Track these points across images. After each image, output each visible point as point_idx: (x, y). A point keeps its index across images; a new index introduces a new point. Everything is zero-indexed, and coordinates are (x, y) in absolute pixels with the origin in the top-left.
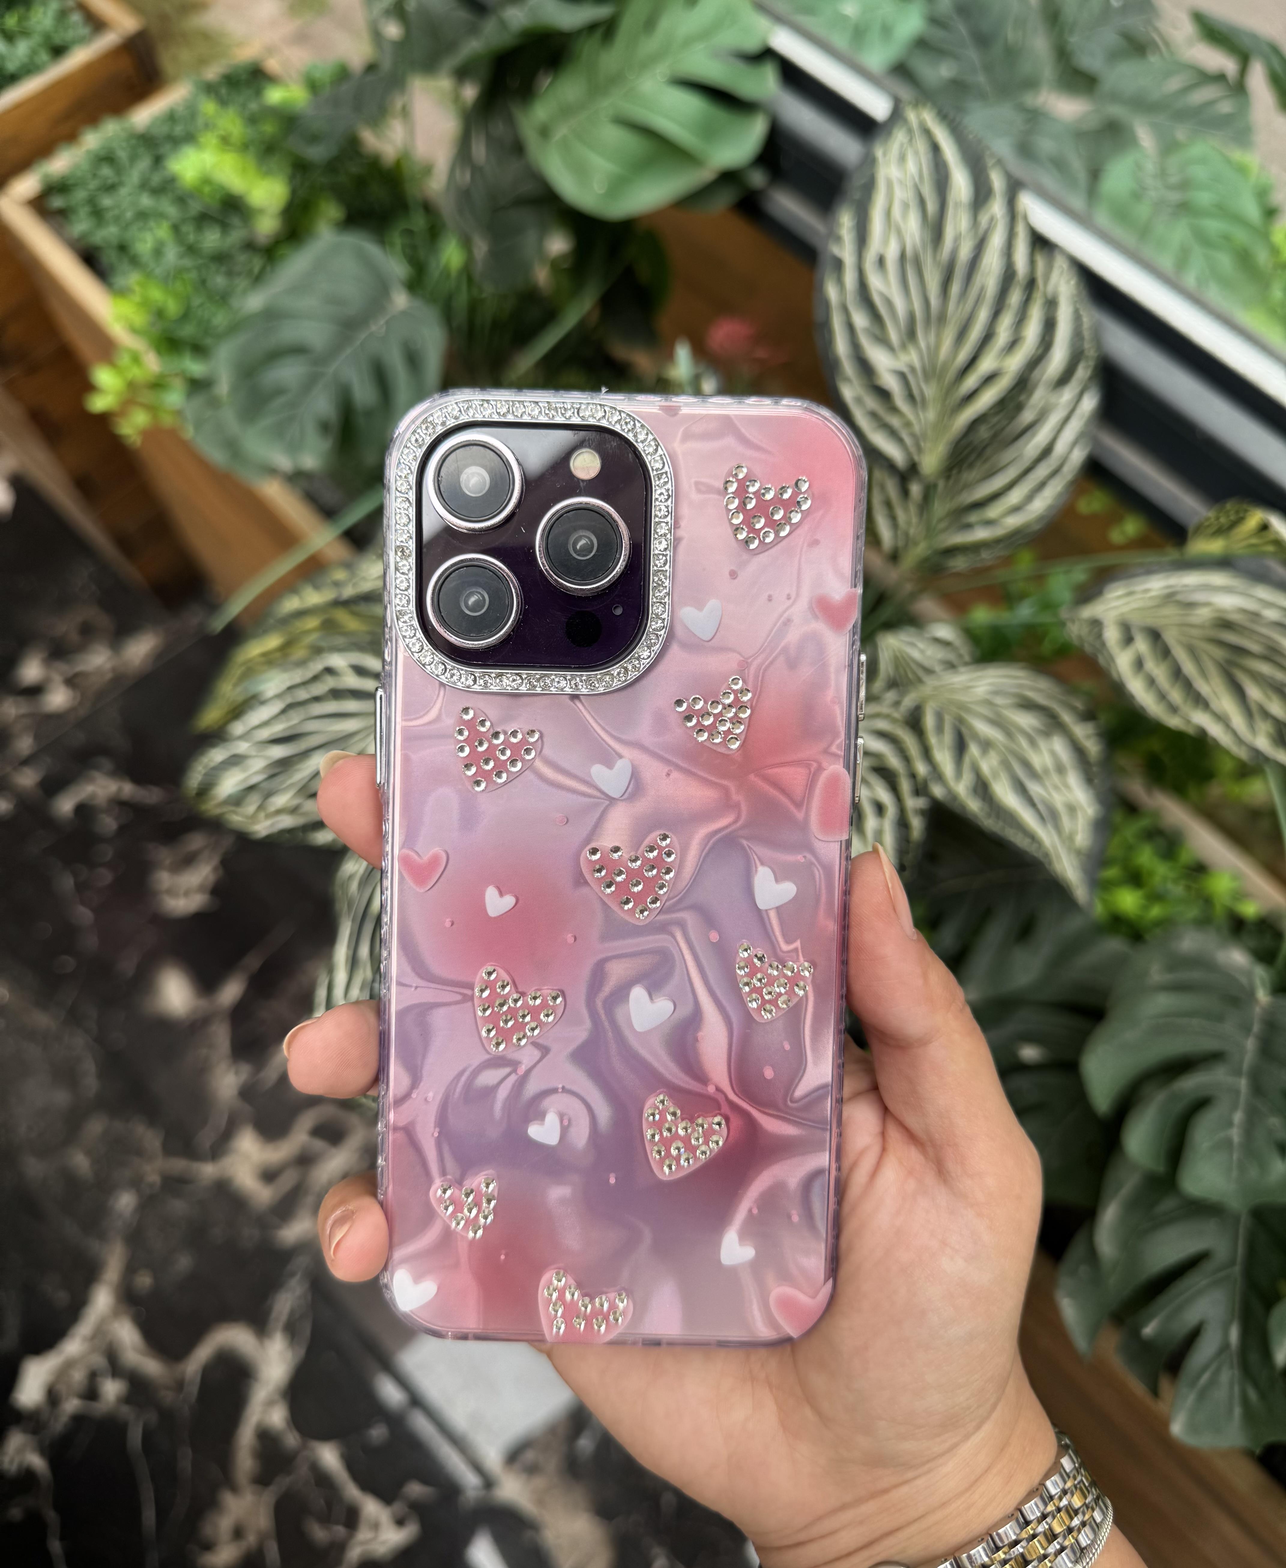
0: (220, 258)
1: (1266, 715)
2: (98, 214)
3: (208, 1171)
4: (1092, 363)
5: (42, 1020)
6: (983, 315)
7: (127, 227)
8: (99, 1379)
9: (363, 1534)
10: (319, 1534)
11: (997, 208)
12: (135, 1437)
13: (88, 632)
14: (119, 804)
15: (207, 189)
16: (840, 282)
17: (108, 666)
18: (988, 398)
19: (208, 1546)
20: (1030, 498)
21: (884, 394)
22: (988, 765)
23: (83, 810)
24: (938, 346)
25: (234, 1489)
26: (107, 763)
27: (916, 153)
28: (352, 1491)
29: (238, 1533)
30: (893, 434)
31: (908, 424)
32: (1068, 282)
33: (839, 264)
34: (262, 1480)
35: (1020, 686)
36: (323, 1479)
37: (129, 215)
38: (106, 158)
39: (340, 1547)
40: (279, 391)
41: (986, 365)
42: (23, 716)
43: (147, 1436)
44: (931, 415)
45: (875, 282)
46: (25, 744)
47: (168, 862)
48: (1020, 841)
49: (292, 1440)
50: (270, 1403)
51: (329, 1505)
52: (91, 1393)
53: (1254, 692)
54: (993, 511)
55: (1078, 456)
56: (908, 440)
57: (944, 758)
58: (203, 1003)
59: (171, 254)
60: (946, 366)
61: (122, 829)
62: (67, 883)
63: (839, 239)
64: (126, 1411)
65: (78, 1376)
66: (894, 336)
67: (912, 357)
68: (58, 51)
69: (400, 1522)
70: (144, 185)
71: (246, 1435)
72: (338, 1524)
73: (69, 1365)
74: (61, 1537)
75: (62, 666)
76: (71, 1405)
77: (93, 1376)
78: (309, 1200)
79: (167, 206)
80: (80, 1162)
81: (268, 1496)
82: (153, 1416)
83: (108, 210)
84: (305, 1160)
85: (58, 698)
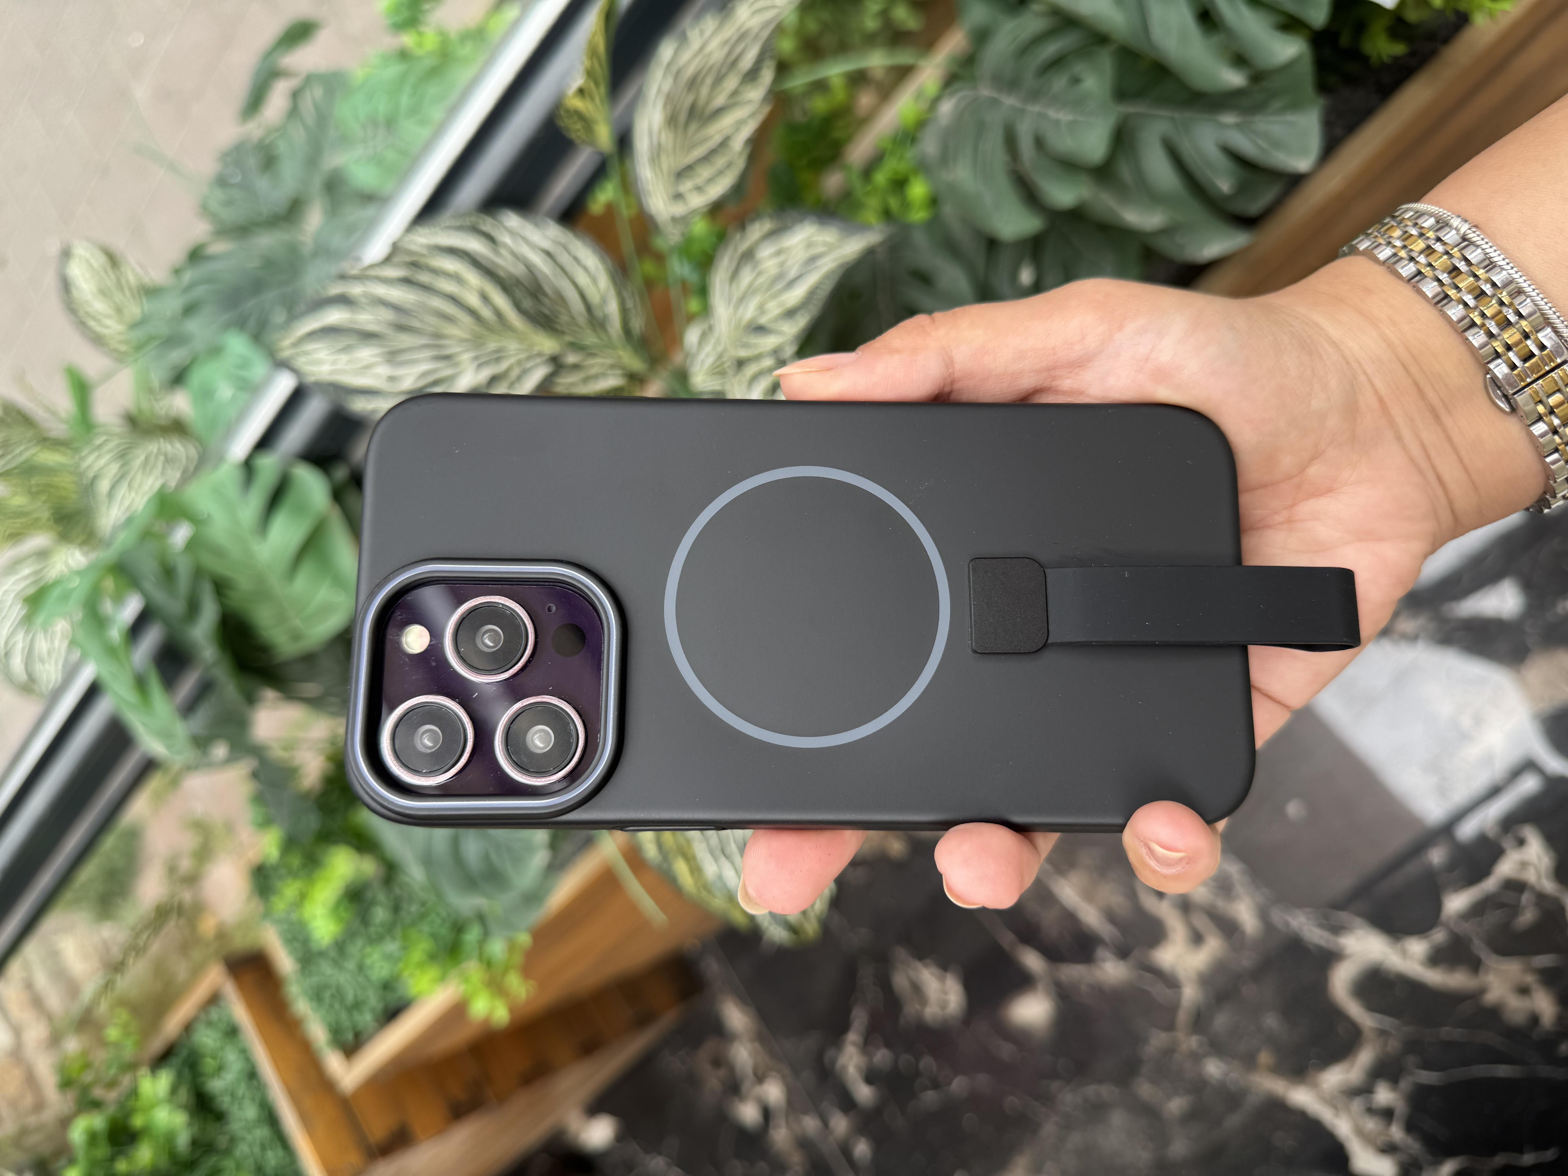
0: (396, 909)
1: (735, 93)
2: (357, 1006)
3: (1190, 994)
4: (481, 218)
5: (1049, 1129)
6: (437, 303)
7: (369, 982)
8: (1374, 1106)
9: (1531, 877)
10: (1528, 917)
11: (356, 290)
12: (1428, 1077)
13: (719, 1061)
14: (866, 1046)
17: (749, 1045)
18: (500, 301)
19: (1534, 1019)
20: (584, 268)
21: (492, 382)
22: (774, 308)
23: (870, 1077)
24: (457, 338)
25: (1482, 991)
26: (830, 1053)
27: (313, 351)
28: (1490, 884)
29: (1524, 991)
30: (524, 375)
31: (516, 363)
32: (422, 236)
34: (1475, 965)
36: (1477, 910)
37: (359, 979)
38: (317, 996)
39: (1541, 898)
40: (487, 858)
41: (473, 300)
42: (787, 1123)
43: (1427, 1066)
44: (512, 345)
45: (406, 385)
46: (810, 1124)
47: (918, 1007)
48: (828, 287)
49: (1439, 936)
50: (1404, 954)
51: (1501, 906)
52: (1387, 1114)
53: (720, 100)
54: (594, 298)
55: (554, 230)
56: (531, 363)
57: (769, 342)
58: (1041, 986)
59: (391, 946)
60: (471, 332)
61: (888, 1045)
62: (930, 1098)
64: (1405, 1084)
65: (1371, 1125)
66: (446, 372)
67: (466, 359)
68: (233, 1031)
69: (1521, 842)
70: (339, 964)
71: (1435, 977)
72: (1519, 899)
73: (1360, 1132)
74: (1521, 1152)
75: (746, 1086)
76: (1397, 1133)
77: (1371, 1111)
78: (1221, 904)
79: (355, 948)
80: (1176, 1105)
81: (1491, 960)
82: (1411, 1060)
83: (356, 996)
84: (1185, 906)
85: (774, 1092)
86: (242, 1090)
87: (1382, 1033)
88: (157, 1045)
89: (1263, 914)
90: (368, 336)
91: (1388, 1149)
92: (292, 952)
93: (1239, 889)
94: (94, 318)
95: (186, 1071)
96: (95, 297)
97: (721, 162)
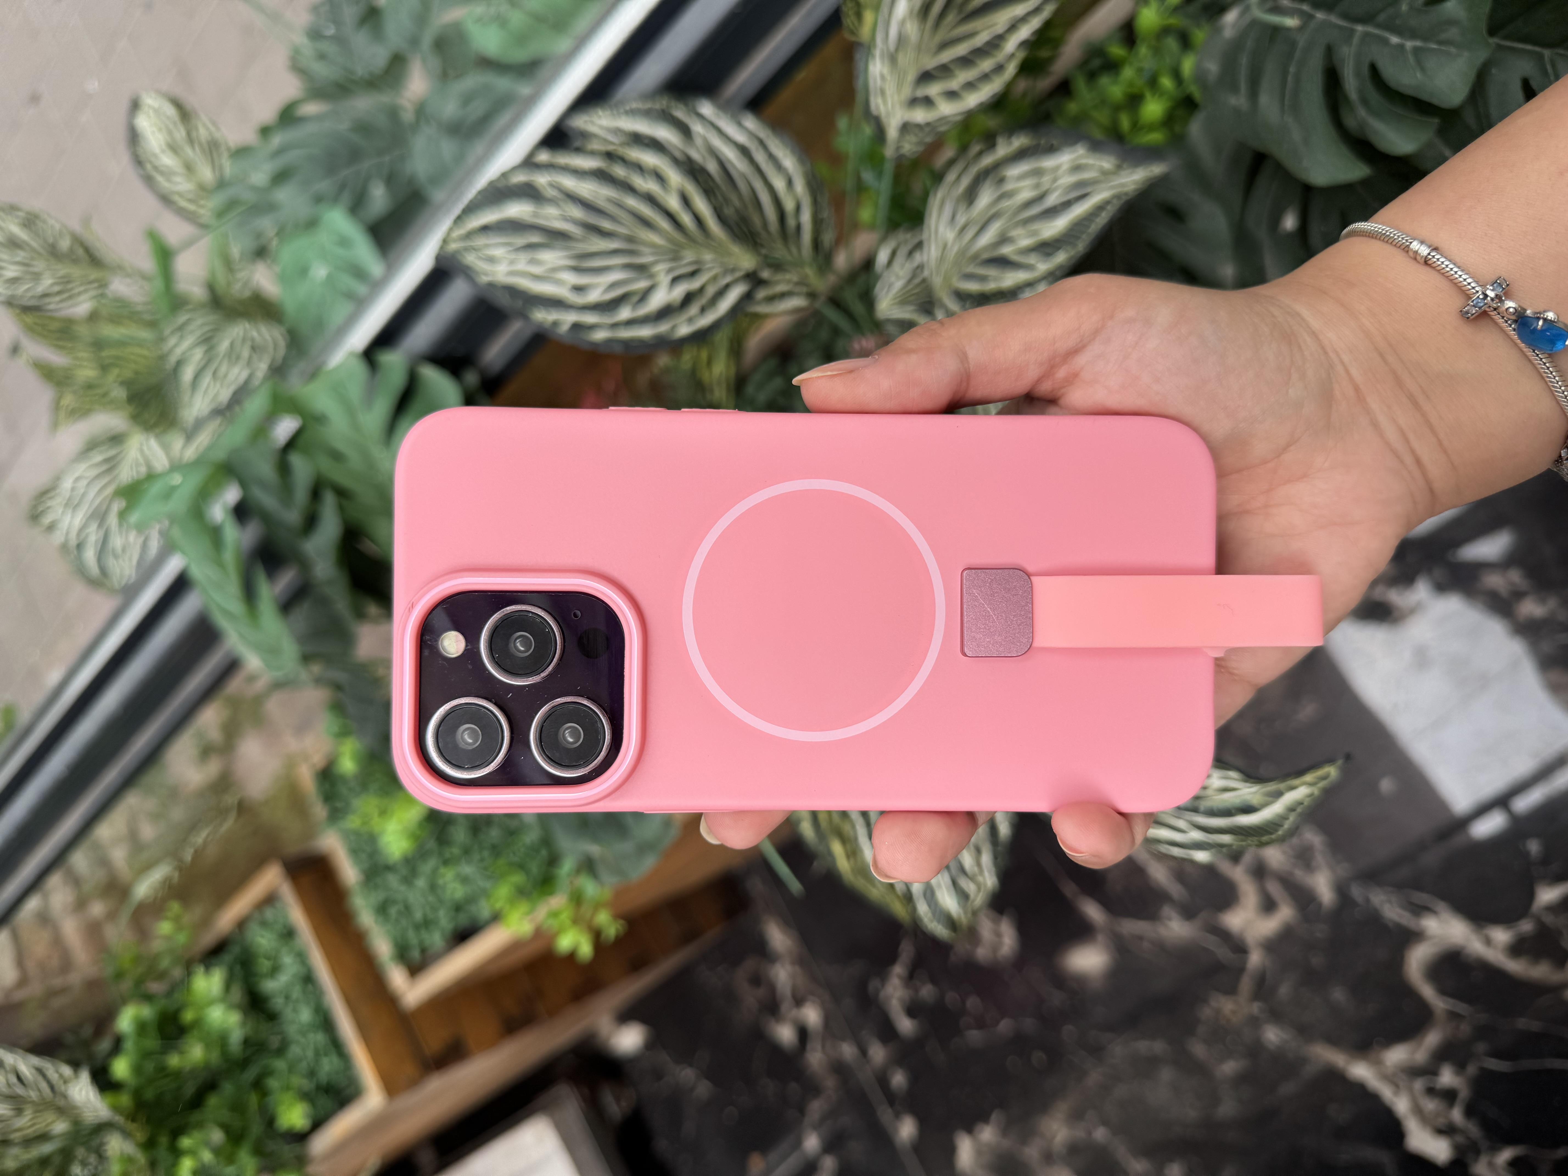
3: (1256, 958)
4: (672, 103)
5: (1094, 1077)
6: (632, 202)
7: (441, 901)
8: (1437, 1087)
11: (541, 182)
12: (1497, 1065)
13: (757, 980)
14: (910, 978)
15: (418, 832)
16: (592, 327)
17: (789, 967)
18: (702, 205)
20: (781, 170)
21: (688, 299)
22: (1023, 240)
23: (912, 1011)
24: (653, 245)
25: (1564, 985)
26: (873, 984)
27: (487, 246)
30: (721, 293)
31: (715, 278)
32: (599, 117)
33: (577, 327)
34: (1561, 960)
37: (431, 899)
38: (382, 909)
41: (673, 204)
42: (823, 1047)
43: (1498, 1054)
44: (708, 257)
45: (594, 296)
46: (848, 1051)
47: (968, 946)
48: (1103, 220)
49: (1526, 926)
50: (1487, 940)
52: (1449, 1096)
54: (789, 204)
56: (728, 279)
58: (1100, 938)
59: (468, 870)
60: (670, 240)
61: (934, 981)
62: (974, 1036)
63: (555, 324)
64: (1472, 1069)
65: (1430, 1105)
66: (642, 284)
67: (662, 272)
68: (290, 933)
70: (408, 880)
71: (1515, 967)
73: (1418, 1111)
75: (784, 1007)
76: (1457, 1115)
77: (1431, 1091)
78: (1299, 874)
79: (427, 867)
80: (1229, 1068)
82: (1480, 1048)
83: (425, 915)
84: (1260, 872)
85: (812, 1015)
86: (296, 993)
87: (1453, 1016)
88: (208, 939)
89: (1340, 887)
90: (556, 237)
91: (1445, 1130)
92: (357, 861)
93: (1320, 858)
94: (162, 173)
95: (238, 968)
96: (163, 151)
97: (986, 65)
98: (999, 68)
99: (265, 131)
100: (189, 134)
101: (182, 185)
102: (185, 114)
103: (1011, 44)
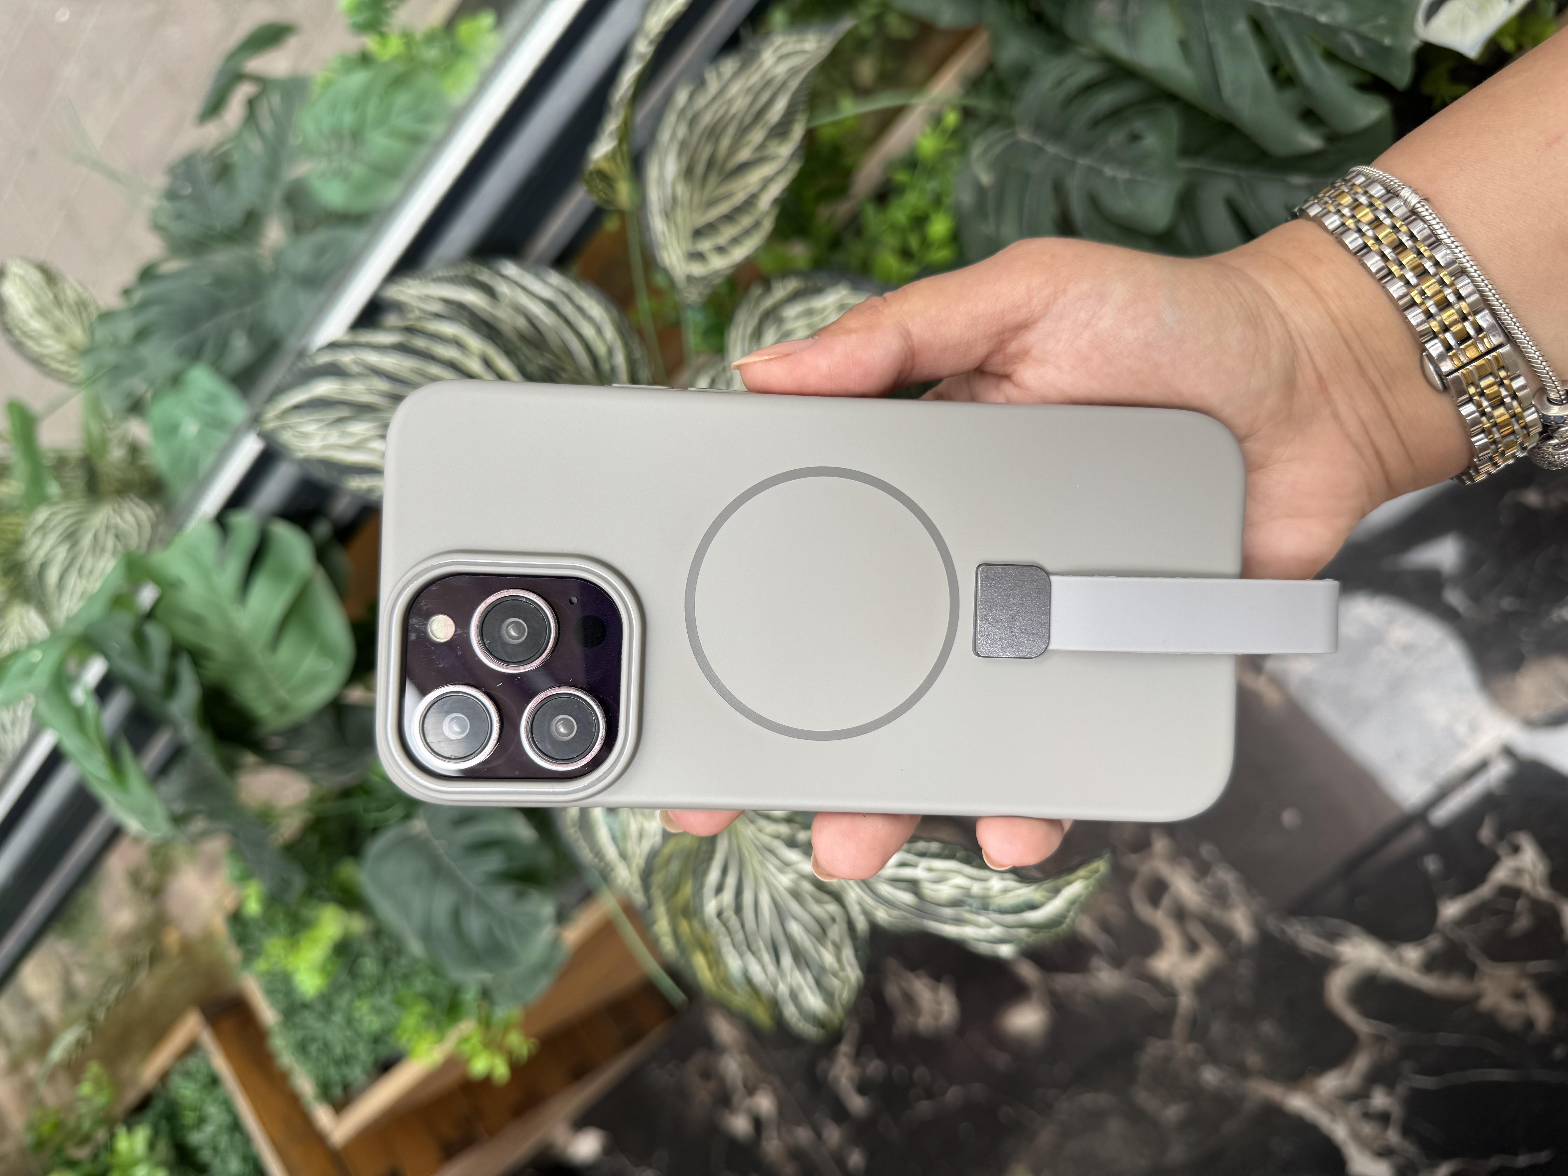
0: (385, 961)
1: (763, 146)
2: (346, 1060)
3: (1186, 1001)
4: (477, 268)
5: (1046, 1136)
6: (435, 370)
7: (358, 1035)
8: (1371, 1110)
9: (1526, 883)
10: (1523, 923)
11: (346, 359)
12: (1425, 1082)
13: (708, 1074)
14: (858, 1055)
15: (329, 968)
17: (738, 1057)
18: (504, 366)
19: (1529, 1024)
20: (590, 319)
23: (863, 1088)
25: (1477, 997)
26: (821, 1065)
27: (301, 423)
28: (1485, 891)
29: (1518, 996)
32: (409, 287)
34: (1470, 971)
35: (743, 339)
36: (1471, 917)
37: (348, 1033)
38: (302, 1048)
39: (1536, 905)
40: (490, 932)
41: (475, 366)
42: (779, 1134)
43: (1425, 1071)
46: (803, 1135)
47: (910, 1018)
49: (1434, 942)
50: (1400, 960)
51: (1496, 912)
52: (1384, 1118)
53: (744, 155)
54: (601, 349)
55: (555, 278)
58: (1035, 995)
59: (382, 1001)
61: (881, 1055)
62: (924, 1108)
63: (370, 490)
64: (1401, 1089)
65: (1368, 1129)
68: (214, 1081)
69: (1516, 849)
70: (325, 1017)
71: (1430, 983)
72: (1514, 906)
73: (1356, 1136)
74: (1516, 1154)
75: (736, 1098)
76: (1393, 1136)
77: (1367, 1115)
78: (1216, 912)
79: (342, 1001)
80: (1173, 1113)
81: (1485, 966)
82: (1407, 1066)
83: (344, 1050)
84: (1180, 915)
85: (765, 1103)
86: (224, 1141)
87: (1379, 1039)
88: (132, 1096)
89: (1258, 923)
90: (362, 410)
91: (1384, 1153)
92: (274, 1003)
93: (1235, 897)
94: (31, 337)
95: (163, 1124)
96: (31, 316)
97: (746, 221)
98: (757, 225)
99: (127, 293)
100: (56, 297)
101: (53, 347)
102: (50, 277)
103: (766, 201)
